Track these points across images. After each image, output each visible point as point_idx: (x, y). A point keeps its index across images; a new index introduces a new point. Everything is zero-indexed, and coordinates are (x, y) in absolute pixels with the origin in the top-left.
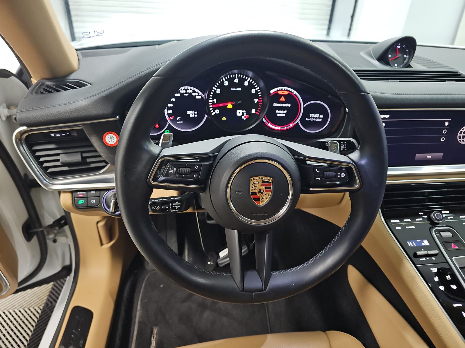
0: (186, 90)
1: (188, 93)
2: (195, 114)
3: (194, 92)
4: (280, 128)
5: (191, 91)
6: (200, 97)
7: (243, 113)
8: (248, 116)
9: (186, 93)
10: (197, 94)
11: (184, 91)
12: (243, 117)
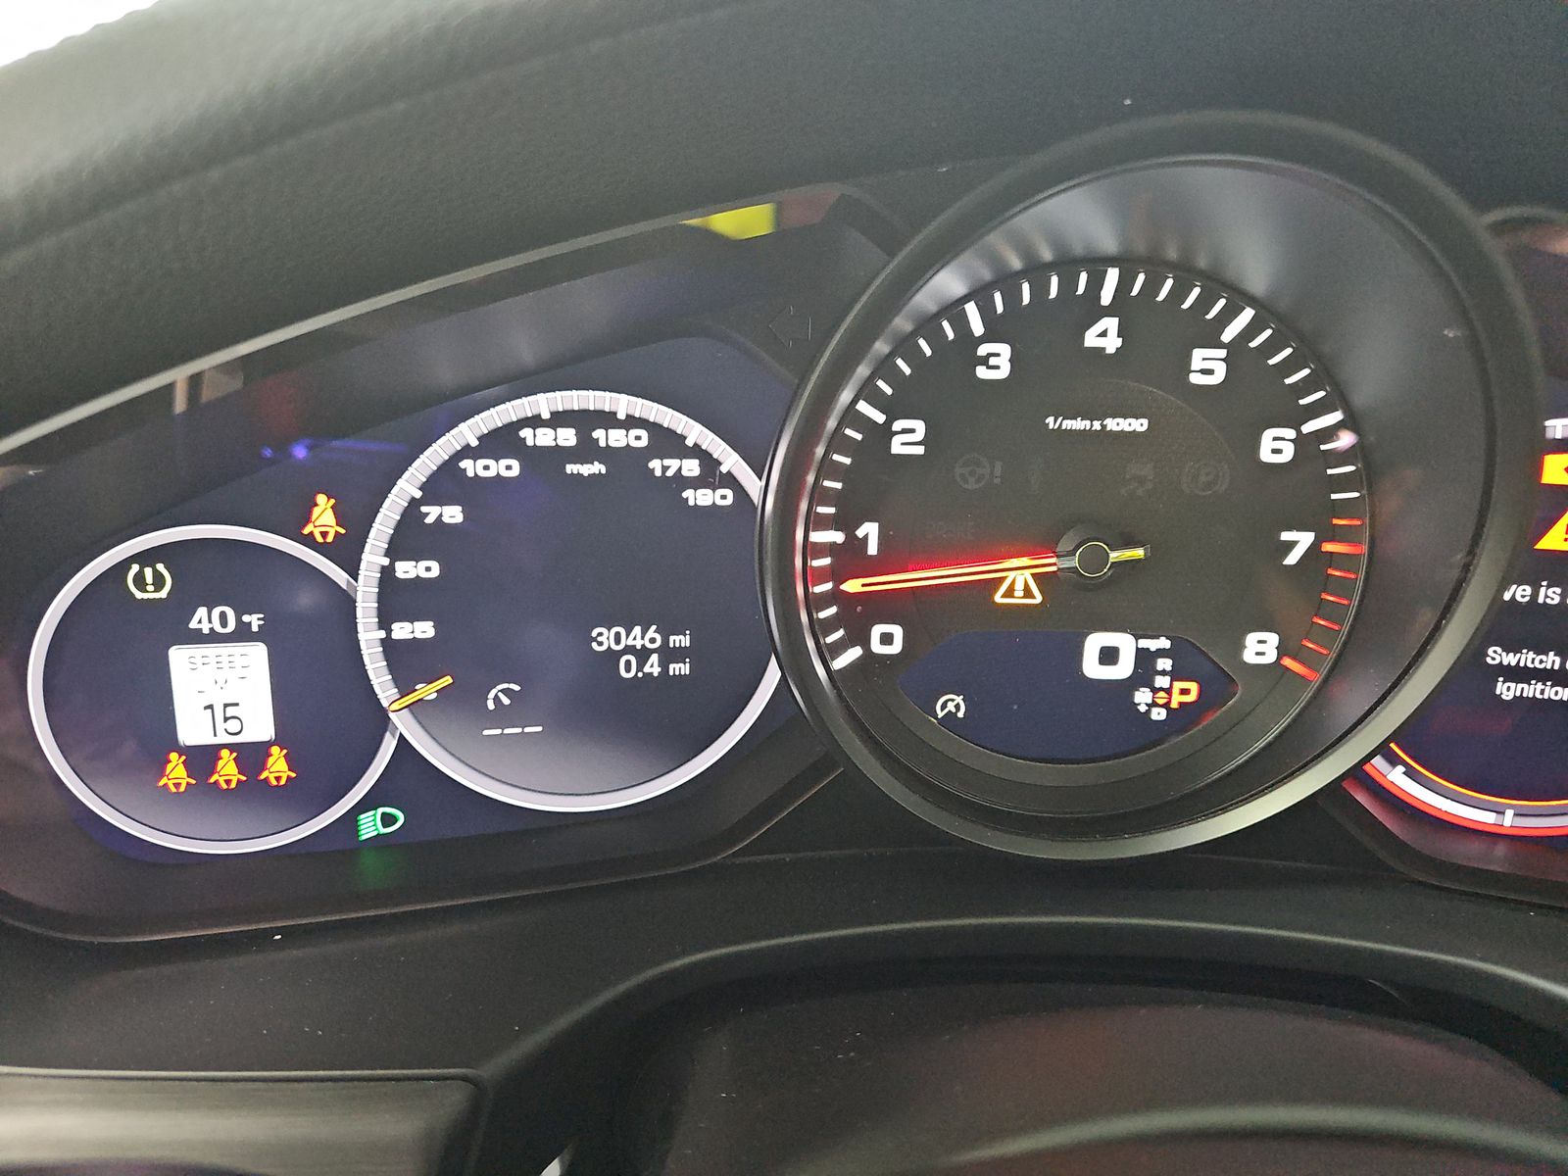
0: (585, 421)
1: (607, 454)
2: (668, 655)
3: (667, 442)
4: (1508, 817)
5: (639, 439)
6: (724, 497)
7: (1144, 658)
8: (1193, 687)
9: (587, 450)
10: (691, 468)
11: (567, 437)
12: (1142, 697)
